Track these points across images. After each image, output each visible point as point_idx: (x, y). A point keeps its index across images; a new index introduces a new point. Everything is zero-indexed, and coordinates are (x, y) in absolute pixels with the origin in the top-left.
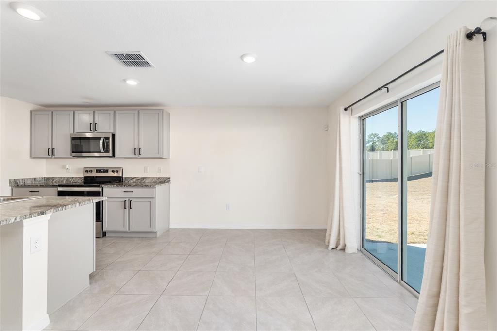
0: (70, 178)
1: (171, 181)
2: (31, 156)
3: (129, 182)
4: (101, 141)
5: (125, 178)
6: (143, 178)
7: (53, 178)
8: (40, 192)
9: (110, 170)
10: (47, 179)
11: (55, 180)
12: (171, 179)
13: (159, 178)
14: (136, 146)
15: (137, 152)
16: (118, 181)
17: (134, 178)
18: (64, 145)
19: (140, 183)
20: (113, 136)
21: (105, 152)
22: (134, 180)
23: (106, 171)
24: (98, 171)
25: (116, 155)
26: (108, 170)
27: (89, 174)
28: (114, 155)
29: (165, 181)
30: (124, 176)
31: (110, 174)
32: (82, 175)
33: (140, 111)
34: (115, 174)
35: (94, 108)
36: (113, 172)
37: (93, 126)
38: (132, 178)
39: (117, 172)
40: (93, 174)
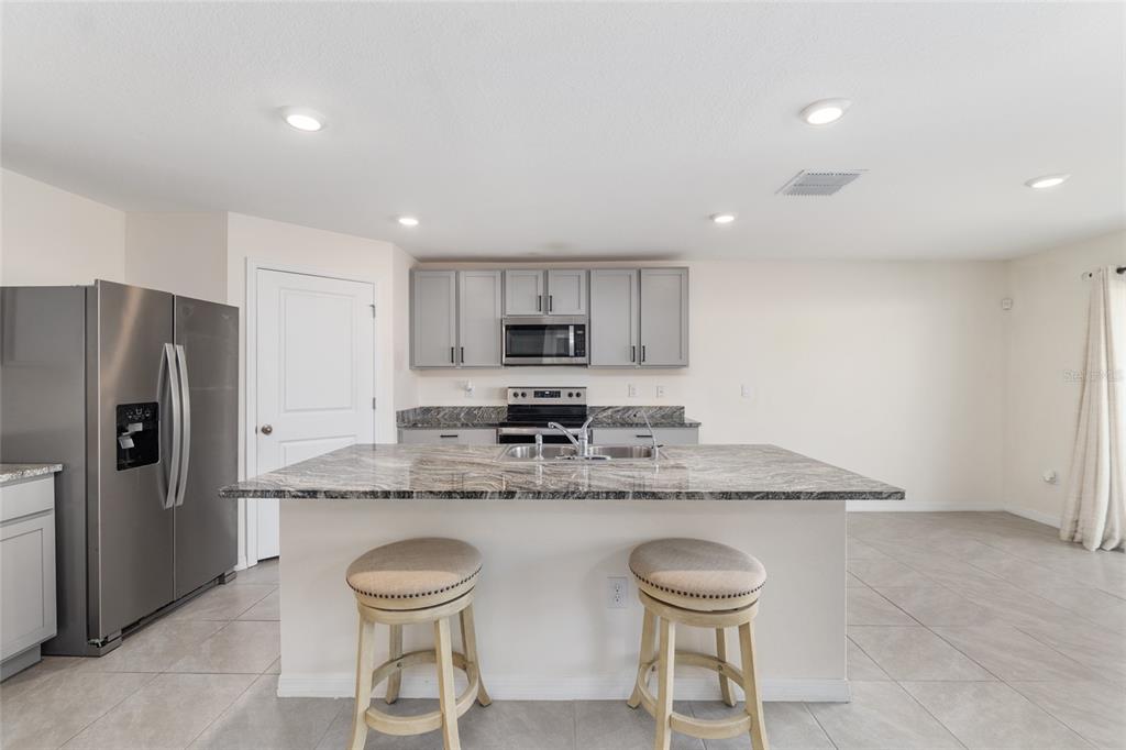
0: (475, 408)
2: (412, 363)
3: (600, 416)
4: (571, 333)
5: (591, 408)
6: (628, 409)
7: (440, 409)
8: (459, 437)
9: (564, 393)
10: (427, 410)
11: (442, 414)
12: (686, 410)
13: (661, 408)
14: (635, 344)
15: (638, 355)
16: (575, 415)
17: (609, 408)
18: (484, 340)
19: (622, 418)
20: (589, 321)
21: (578, 355)
22: (609, 412)
23: (557, 394)
24: (539, 394)
25: (593, 362)
26: (559, 392)
27: (520, 401)
30: (589, 404)
31: (563, 400)
32: (503, 403)
33: (643, 271)
34: (575, 401)
35: (544, 264)
36: (570, 395)
37: (545, 302)
38: (605, 409)
39: (578, 395)
40: (531, 400)
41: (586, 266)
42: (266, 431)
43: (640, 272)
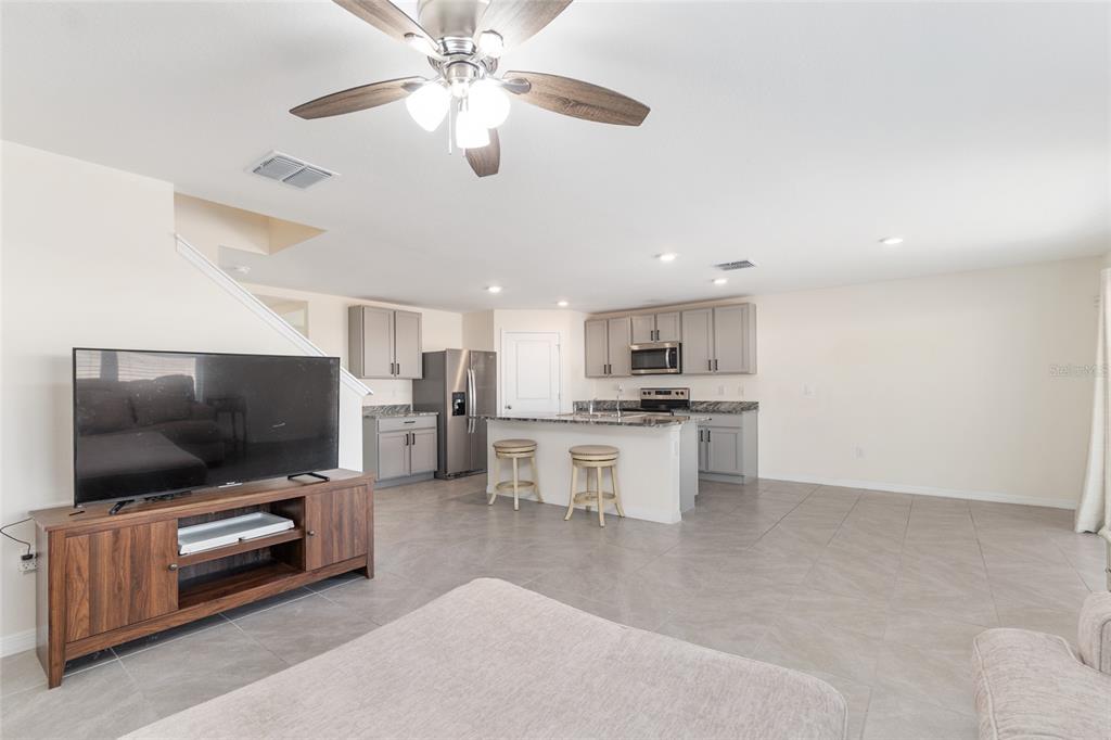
0: (625, 402)
1: (760, 408)
2: (586, 376)
3: (699, 407)
4: (667, 354)
5: (693, 402)
6: (718, 403)
7: (605, 402)
9: (673, 392)
10: (597, 402)
11: (606, 404)
12: (760, 405)
13: (741, 403)
14: (711, 358)
15: (713, 367)
16: (684, 405)
17: (705, 402)
18: (622, 362)
19: (713, 408)
20: (680, 345)
21: (671, 367)
22: (705, 405)
23: (668, 392)
24: (658, 392)
25: (684, 372)
26: (670, 392)
27: (647, 397)
28: (681, 373)
29: (753, 406)
30: (691, 400)
31: (673, 397)
32: (638, 399)
33: (716, 310)
34: (681, 397)
35: (654, 311)
36: (677, 393)
37: (655, 334)
38: (702, 403)
39: (682, 393)
40: (654, 397)
41: (680, 310)
42: (509, 408)
43: (713, 310)
